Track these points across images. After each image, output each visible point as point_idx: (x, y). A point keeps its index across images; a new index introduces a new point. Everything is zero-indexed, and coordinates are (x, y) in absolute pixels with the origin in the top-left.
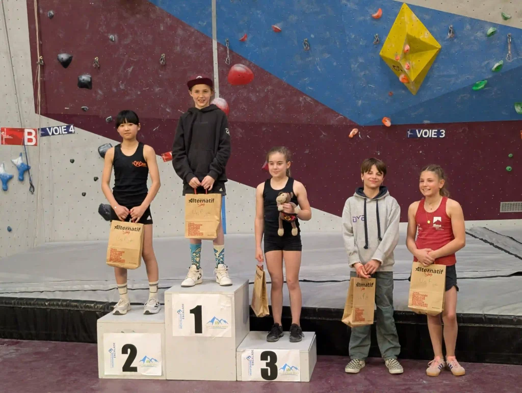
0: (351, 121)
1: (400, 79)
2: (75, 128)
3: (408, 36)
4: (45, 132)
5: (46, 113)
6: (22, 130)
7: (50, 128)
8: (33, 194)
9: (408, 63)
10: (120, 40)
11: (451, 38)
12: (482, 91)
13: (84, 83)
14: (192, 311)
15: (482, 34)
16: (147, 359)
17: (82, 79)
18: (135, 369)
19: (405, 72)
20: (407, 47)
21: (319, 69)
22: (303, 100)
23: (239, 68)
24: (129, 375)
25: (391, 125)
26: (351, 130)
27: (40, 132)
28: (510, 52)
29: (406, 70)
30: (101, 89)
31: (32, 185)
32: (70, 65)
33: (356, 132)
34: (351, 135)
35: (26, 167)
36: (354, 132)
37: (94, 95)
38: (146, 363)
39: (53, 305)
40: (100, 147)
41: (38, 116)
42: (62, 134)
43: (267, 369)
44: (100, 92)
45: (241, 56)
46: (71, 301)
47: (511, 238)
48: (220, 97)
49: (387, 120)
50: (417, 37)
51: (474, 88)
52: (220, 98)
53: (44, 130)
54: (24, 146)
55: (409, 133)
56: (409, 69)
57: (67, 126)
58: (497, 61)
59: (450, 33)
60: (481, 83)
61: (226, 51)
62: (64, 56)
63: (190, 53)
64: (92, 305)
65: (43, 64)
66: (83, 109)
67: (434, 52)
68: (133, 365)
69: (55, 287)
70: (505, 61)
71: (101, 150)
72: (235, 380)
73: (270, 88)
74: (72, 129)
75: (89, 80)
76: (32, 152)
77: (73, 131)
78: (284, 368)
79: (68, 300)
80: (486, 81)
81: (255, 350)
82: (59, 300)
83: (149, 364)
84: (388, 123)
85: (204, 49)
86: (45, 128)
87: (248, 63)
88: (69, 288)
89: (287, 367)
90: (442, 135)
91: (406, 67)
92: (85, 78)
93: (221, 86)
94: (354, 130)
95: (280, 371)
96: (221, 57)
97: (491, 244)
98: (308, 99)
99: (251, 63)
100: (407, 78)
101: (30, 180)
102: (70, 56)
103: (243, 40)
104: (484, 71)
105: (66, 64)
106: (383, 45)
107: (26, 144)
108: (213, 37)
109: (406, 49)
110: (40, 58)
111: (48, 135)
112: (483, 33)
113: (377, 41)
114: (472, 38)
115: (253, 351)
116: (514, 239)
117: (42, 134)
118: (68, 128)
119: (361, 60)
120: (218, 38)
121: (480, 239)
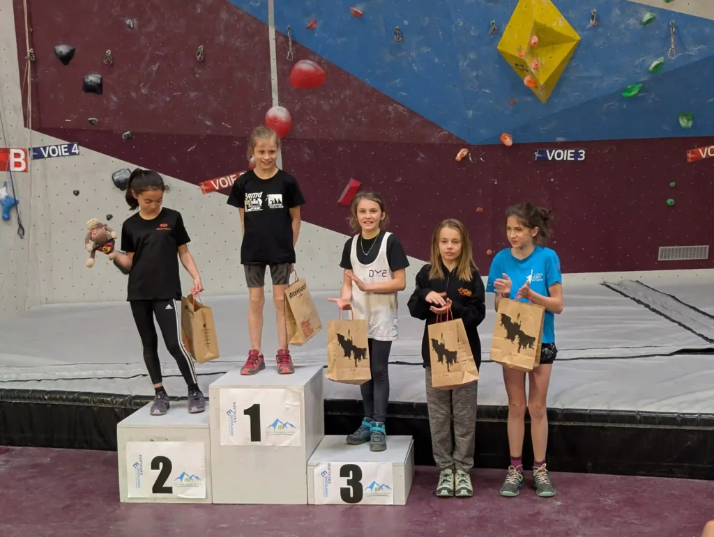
0: (458, 139)
1: (525, 82)
2: (80, 147)
3: (536, 24)
4: (38, 154)
5: (39, 126)
6: (7, 151)
7: (45, 148)
8: (22, 238)
9: (535, 61)
10: (141, 26)
11: (594, 26)
12: (635, 97)
13: (91, 86)
14: (246, 412)
15: (635, 21)
16: (185, 476)
17: (89, 81)
18: (169, 490)
19: (532, 73)
20: (535, 39)
21: (415, 68)
22: (392, 109)
23: (306, 66)
24: (161, 498)
25: (513, 144)
26: (459, 152)
27: (32, 154)
28: (673, 47)
29: (533, 71)
30: (115, 93)
31: (21, 226)
32: (72, 62)
33: (465, 153)
34: (459, 157)
35: (13, 201)
36: (463, 152)
37: (105, 102)
38: (184, 482)
39: (56, 399)
40: (114, 174)
41: (29, 131)
42: (62, 155)
43: (349, 489)
44: (114, 98)
45: (307, 49)
46: (80, 393)
47: (673, 297)
48: (279, 105)
49: (506, 137)
50: (548, 25)
51: (626, 94)
52: (280, 107)
53: (36, 150)
54: (9, 172)
55: (537, 154)
56: (536, 68)
57: (68, 145)
58: (657, 57)
59: (593, 20)
60: (633, 87)
61: (287, 41)
62: (63, 49)
63: (238, 44)
64: (109, 399)
65: (34, 60)
66: (91, 121)
67: (571, 45)
68: (166, 484)
69: (57, 373)
70: (666, 57)
71: (116, 178)
72: (306, 503)
73: (348, 92)
74: (75, 149)
75: (99, 81)
76: (20, 180)
77: (77, 151)
78: (371, 487)
79: (75, 393)
80: (641, 85)
81: (332, 463)
82: (63, 392)
83: (188, 483)
84: (508, 142)
85: (257, 38)
86: (39, 148)
87: (317, 58)
88: (76, 374)
89: (375, 486)
90: (581, 157)
91: (533, 65)
92: (93, 78)
93: (281, 90)
94: (462, 150)
95: (366, 491)
96: (281, 50)
97: (647, 306)
98: (401, 109)
99: (322, 59)
100: (534, 81)
101: (19, 219)
102: (71, 48)
103: (310, 27)
104: (638, 71)
105: (66, 59)
106: (501, 36)
107: (11, 170)
108: (269, 24)
109: (533, 41)
110: (29, 51)
111: (43, 157)
112: (637, 19)
113: (494, 30)
114: (623, 26)
115: (329, 464)
116: (676, 299)
117: (34, 156)
118: (70, 147)
119: (472, 56)
120: (276, 24)
121: (631, 299)
